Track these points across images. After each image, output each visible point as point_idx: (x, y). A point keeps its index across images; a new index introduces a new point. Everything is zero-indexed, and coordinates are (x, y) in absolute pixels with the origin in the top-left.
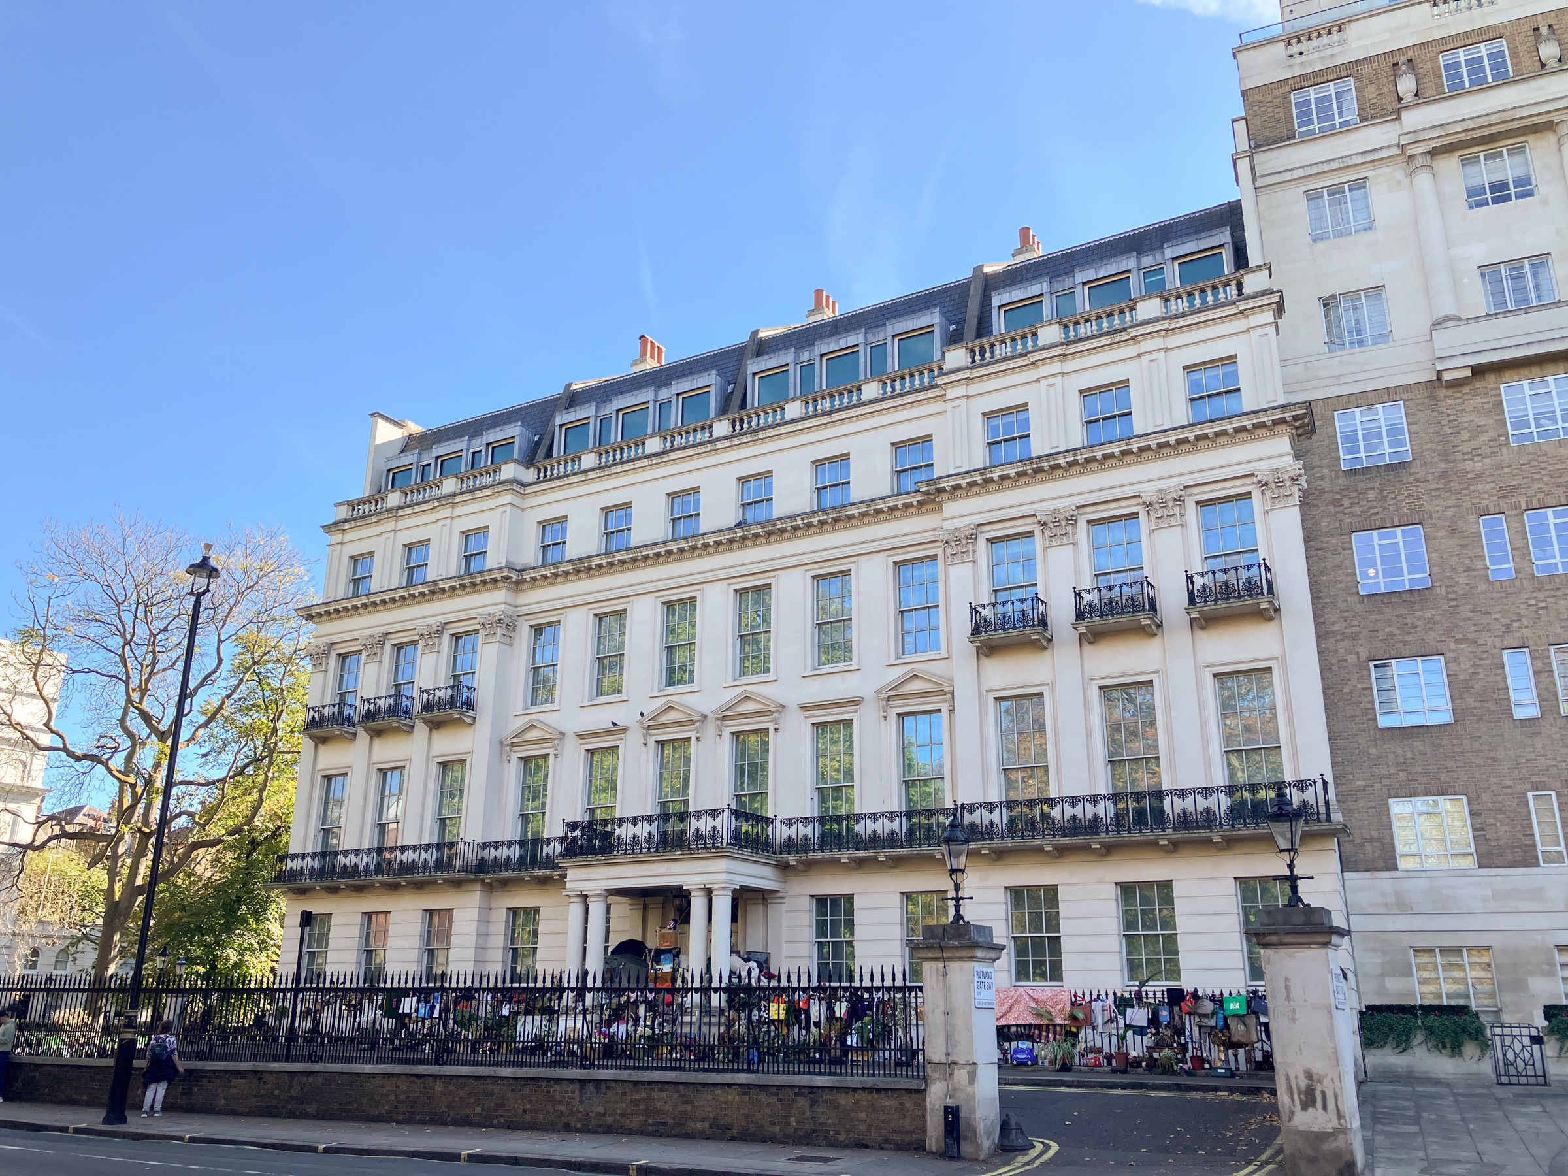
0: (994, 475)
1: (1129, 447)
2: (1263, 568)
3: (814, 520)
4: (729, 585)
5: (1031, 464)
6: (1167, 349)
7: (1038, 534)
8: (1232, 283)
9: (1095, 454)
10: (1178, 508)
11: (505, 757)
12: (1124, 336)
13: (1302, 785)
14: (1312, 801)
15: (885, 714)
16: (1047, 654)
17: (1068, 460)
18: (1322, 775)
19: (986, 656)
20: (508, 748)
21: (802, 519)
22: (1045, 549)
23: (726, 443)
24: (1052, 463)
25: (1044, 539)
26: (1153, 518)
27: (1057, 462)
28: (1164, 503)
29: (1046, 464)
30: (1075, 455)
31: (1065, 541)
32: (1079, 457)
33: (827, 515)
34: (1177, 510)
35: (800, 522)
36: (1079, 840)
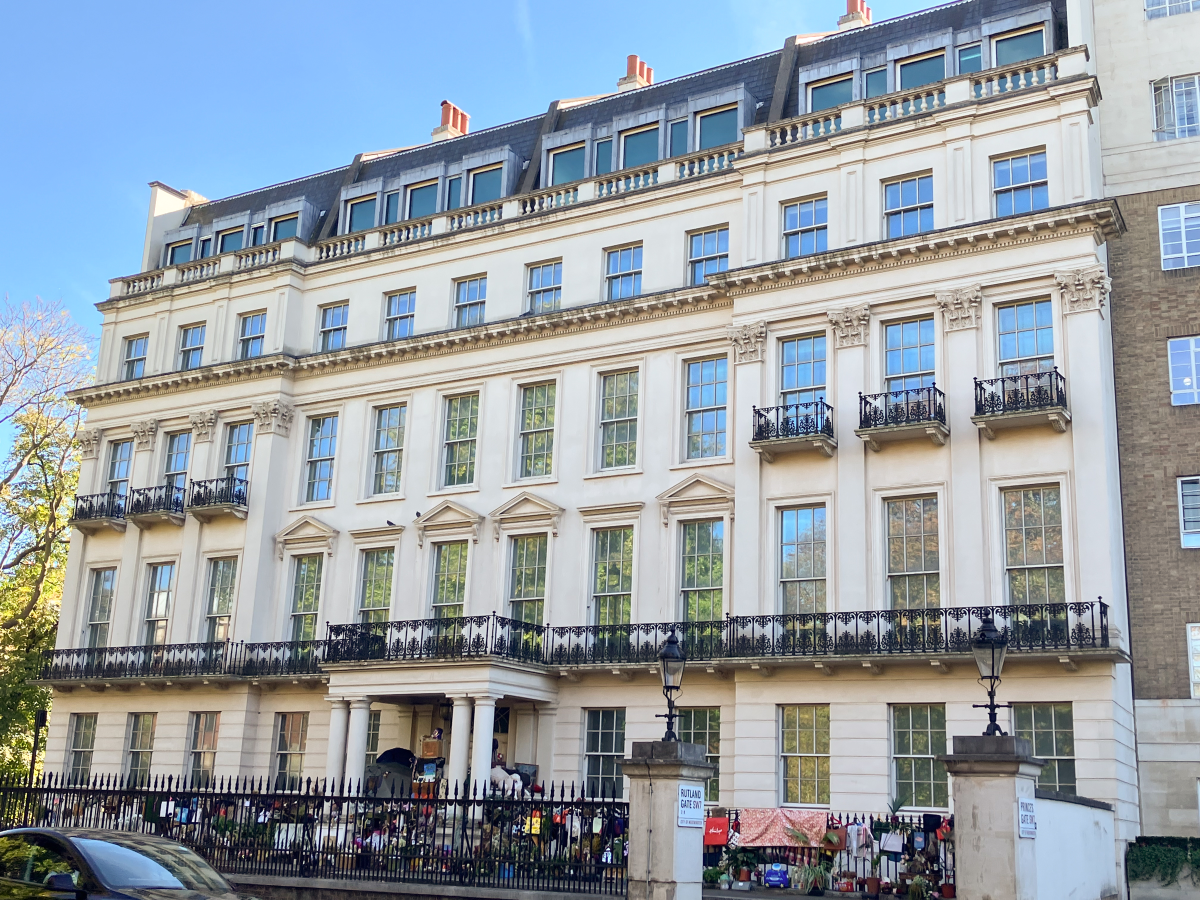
0: (786, 269)
1: (925, 243)
2: (1054, 376)
3: (602, 313)
4: (513, 379)
5: (825, 258)
6: (973, 137)
7: (829, 333)
8: (1046, 65)
9: (890, 250)
10: (974, 309)
11: (277, 555)
12: (929, 122)
13: (1079, 608)
14: (1088, 625)
15: (666, 521)
16: (831, 463)
17: (862, 255)
18: (1100, 598)
19: (770, 462)
20: (281, 545)
21: (589, 311)
22: (835, 350)
23: (515, 226)
24: (846, 258)
25: (835, 340)
26: (947, 320)
27: (851, 257)
28: (959, 304)
29: (840, 259)
30: (870, 250)
31: (856, 343)
32: (874, 253)
33: (615, 307)
34: (972, 312)
35: (587, 315)
36: (850, 658)
